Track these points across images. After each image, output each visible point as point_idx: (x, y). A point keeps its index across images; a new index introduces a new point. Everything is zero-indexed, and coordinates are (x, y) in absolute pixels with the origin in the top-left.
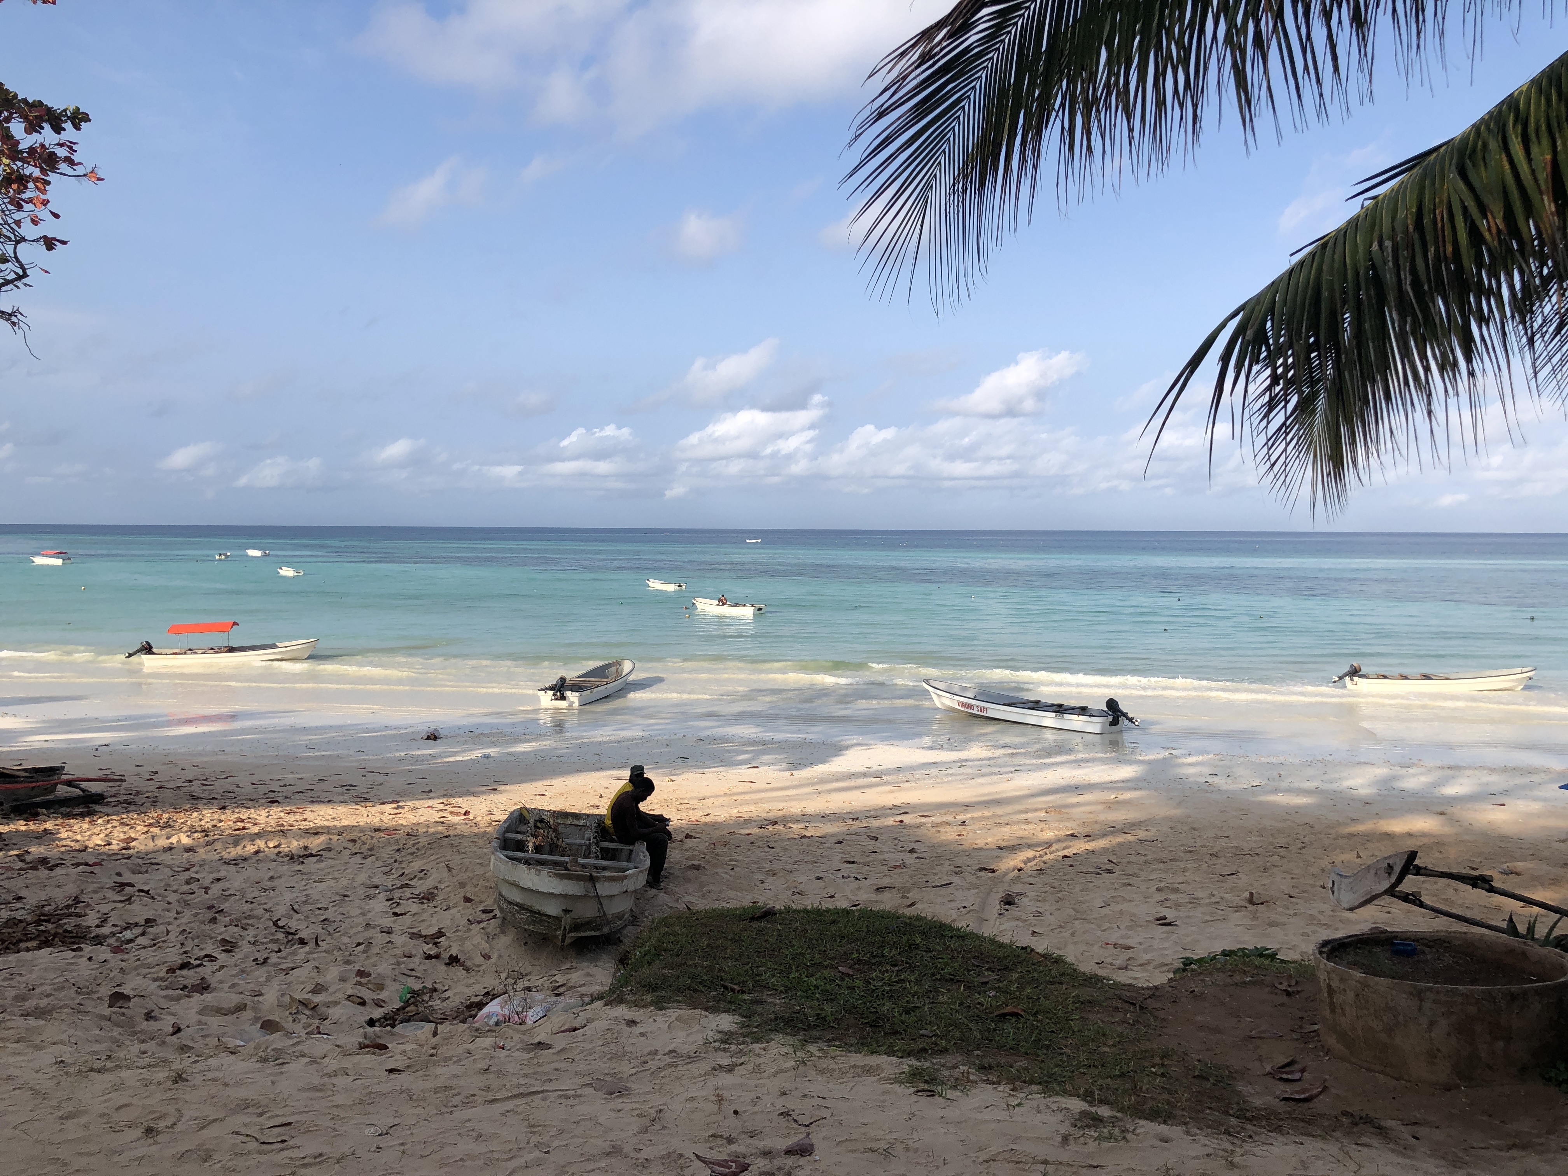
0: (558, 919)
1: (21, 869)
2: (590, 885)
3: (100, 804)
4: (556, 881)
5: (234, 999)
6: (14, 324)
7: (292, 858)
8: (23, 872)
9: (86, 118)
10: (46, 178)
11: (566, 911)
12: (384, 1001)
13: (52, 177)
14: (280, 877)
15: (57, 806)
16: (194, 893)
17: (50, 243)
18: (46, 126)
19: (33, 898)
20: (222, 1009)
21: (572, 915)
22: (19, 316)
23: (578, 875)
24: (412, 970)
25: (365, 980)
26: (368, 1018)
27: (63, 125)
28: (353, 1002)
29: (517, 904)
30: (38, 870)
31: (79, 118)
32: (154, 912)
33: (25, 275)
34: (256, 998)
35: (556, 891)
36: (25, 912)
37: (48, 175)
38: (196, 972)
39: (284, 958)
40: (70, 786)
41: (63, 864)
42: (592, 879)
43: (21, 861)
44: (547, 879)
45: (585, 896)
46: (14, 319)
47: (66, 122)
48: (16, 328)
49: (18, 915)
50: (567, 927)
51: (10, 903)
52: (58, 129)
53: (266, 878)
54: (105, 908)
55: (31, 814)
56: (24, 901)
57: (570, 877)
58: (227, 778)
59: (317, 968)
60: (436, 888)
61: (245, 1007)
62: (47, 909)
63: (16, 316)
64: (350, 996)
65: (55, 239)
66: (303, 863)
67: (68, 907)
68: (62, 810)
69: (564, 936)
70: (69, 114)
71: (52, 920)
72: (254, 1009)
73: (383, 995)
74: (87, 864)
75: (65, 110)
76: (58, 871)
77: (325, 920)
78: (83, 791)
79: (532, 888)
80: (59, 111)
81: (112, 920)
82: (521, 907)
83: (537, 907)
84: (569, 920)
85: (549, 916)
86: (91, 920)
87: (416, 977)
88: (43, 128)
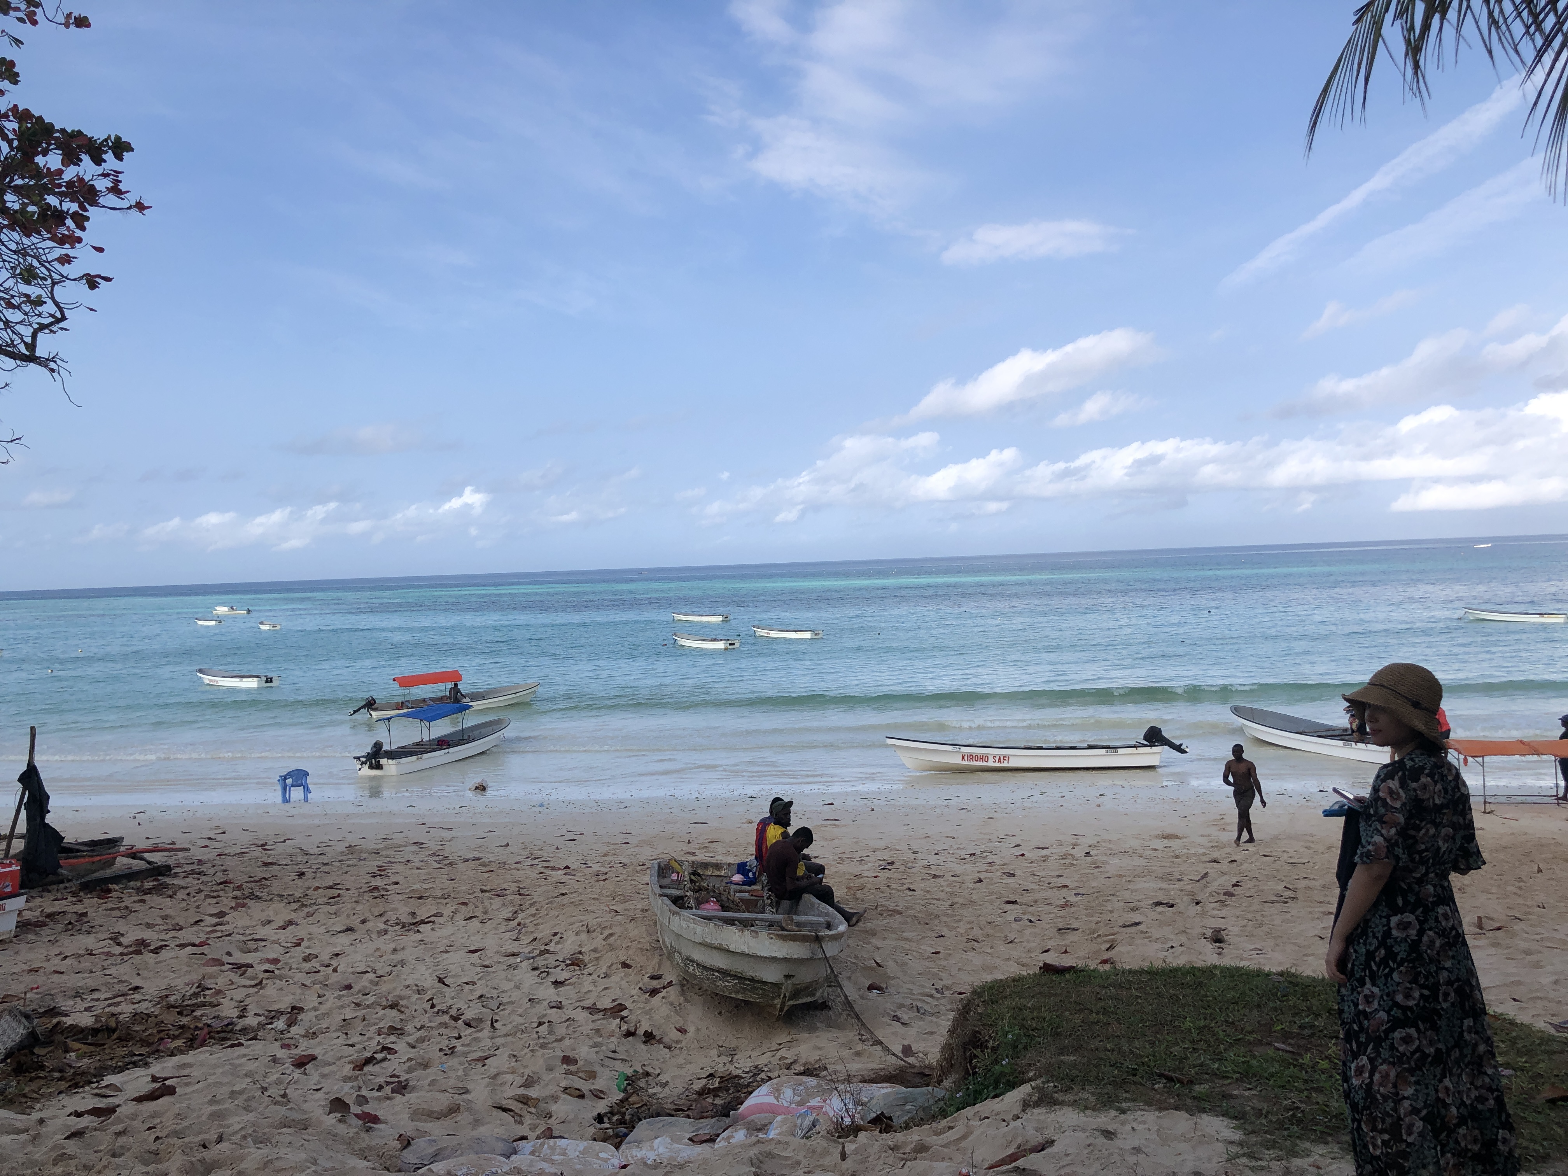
0: (777, 986)
1: (122, 954)
2: (815, 946)
3: (168, 876)
4: (779, 943)
5: (443, 1101)
6: (52, 371)
7: (403, 927)
8: (126, 958)
9: (128, 148)
10: (85, 214)
11: (788, 977)
12: (601, 1092)
13: (92, 212)
14: (403, 949)
15: (125, 881)
16: (318, 972)
17: (92, 282)
18: (85, 158)
19: (152, 987)
20: (433, 1112)
21: (794, 981)
22: (58, 362)
23: (804, 935)
24: (614, 1052)
25: (573, 1068)
26: (596, 1114)
27: (104, 156)
28: (571, 1095)
29: (719, 971)
30: (141, 954)
31: (120, 148)
32: (292, 997)
33: (63, 318)
34: (464, 1096)
35: (780, 955)
36: (150, 1005)
37: (87, 210)
38: (383, 1068)
39: (467, 1045)
40: (134, 858)
41: (166, 946)
42: (818, 939)
43: (119, 944)
44: (767, 942)
45: (812, 958)
46: (52, 365)
47: (106, 152)
48: (55, 375)
49: (144, 1007)
50: (787, 995)
51: (127, 995)
52: (98, 161)
53: (390, 951)
54: (239, 995)
55: (102, 890)
56: (142, 991)
57: (794, 938)
58: (284, 841)
59: (515, 1056)
60: (580, 953)
61: (459, 1108)
62: (172, 999)
63: (55, 362)
64: (566, 1089)
65: (99, 276)
66: (418, 931)
67: (196, 995)
68: (132, 884)
69: (783, 1004)
70: (110, 144)
71: (185, 1013)
72: (469, 1110)
73: (599, 1084)
74: (194, 945)
75: (106, 140)
76: (164, 954)
77: (481, 996)
78: (149, 863)
79: (747, 951)
80: (99, 142)
81: (252, 1009)
82: (724, 973)
83: (750, 973)
84: (790, 986)
85: (765, 983)
86: (229, 1010)
87: (623, 1060)
88: (81, 160)
